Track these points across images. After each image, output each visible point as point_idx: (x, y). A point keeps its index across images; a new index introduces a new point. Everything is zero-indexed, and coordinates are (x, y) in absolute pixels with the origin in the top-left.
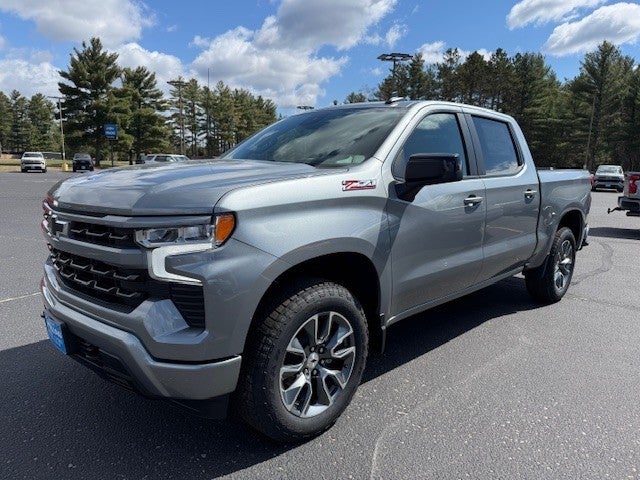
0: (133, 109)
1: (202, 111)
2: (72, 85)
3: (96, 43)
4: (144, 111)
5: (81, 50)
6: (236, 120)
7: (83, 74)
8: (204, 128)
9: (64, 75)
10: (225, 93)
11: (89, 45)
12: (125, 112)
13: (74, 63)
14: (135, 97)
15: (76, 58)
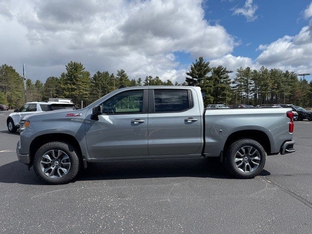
0: (214, 85)
1: (253, 82)
2: (191, 78)
3: (201, 59)
4: (219, 85)
5: (195, 63)
6: (270, 85)
7: (194, 73)
8: (253, 90)
9: (188, 74)
10: (265, 72)
11: (198, 60)
12: (211, 87)
13: (192, 69)
14: (216, 79)
15: (193, 66)
